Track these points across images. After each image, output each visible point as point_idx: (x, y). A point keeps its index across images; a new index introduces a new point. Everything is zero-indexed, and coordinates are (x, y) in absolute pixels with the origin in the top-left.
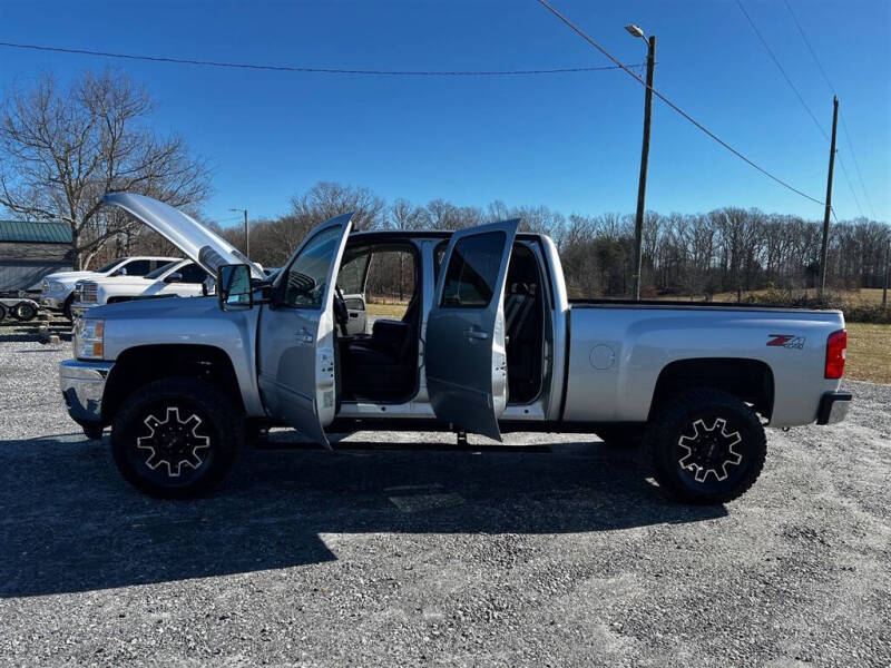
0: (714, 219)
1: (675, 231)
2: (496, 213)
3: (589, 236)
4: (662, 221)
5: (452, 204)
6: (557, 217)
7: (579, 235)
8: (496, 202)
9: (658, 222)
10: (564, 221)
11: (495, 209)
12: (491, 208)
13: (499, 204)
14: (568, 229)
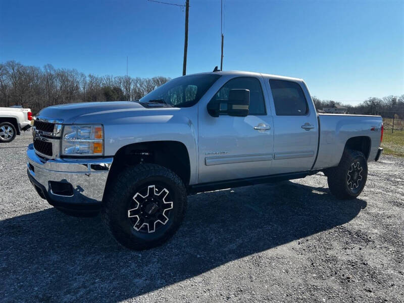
0: (154, 81)
1: (138, 85)
2: (48, 71)
3: (99, 86)
4: (133, 80)
5: (22, 64)
6: (82, 75)
7: (94, 85)
8: (48, 65)
9: (130, 81)
10: (86, 77)
11: (47, 67)
12: (45, 67)
13: (50, 66)
14: (88, 82)
